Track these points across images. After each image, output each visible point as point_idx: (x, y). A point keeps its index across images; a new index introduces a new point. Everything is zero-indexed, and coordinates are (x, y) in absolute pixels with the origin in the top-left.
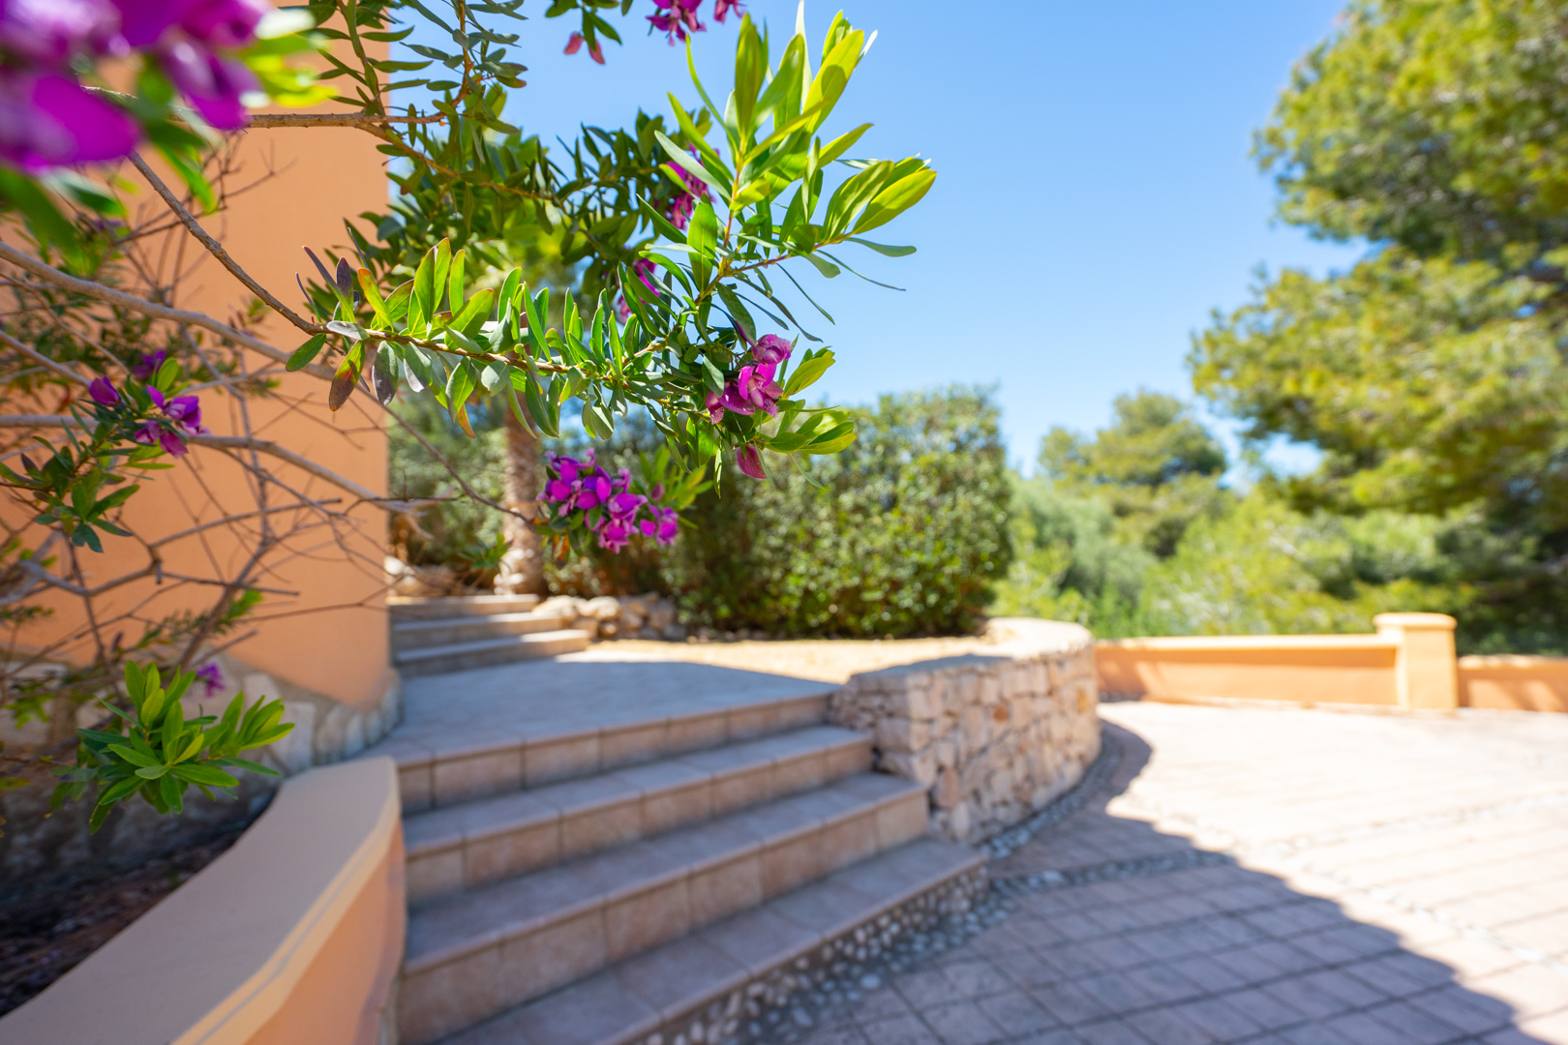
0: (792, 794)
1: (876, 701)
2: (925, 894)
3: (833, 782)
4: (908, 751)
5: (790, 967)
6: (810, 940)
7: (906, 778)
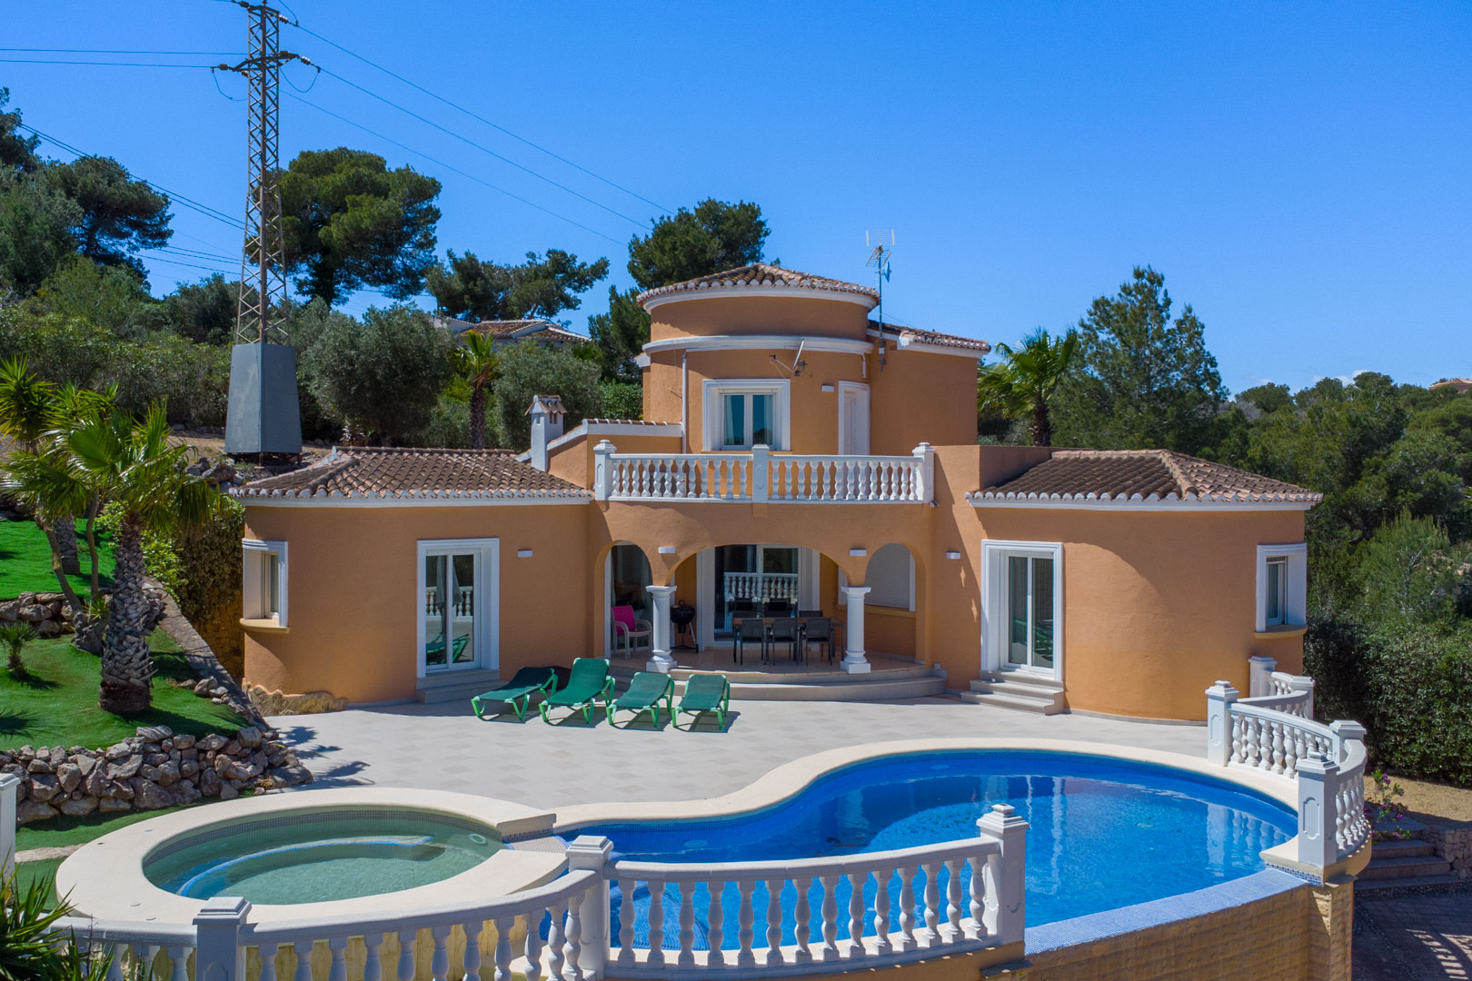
0: (1406, 856)
1: (1436, 836)
2: (1441, 885)
3: (1419, 856)
4: (1444, 851)
5: (1404, 888)
6: (1409, 885)
7: (1443, 859)
